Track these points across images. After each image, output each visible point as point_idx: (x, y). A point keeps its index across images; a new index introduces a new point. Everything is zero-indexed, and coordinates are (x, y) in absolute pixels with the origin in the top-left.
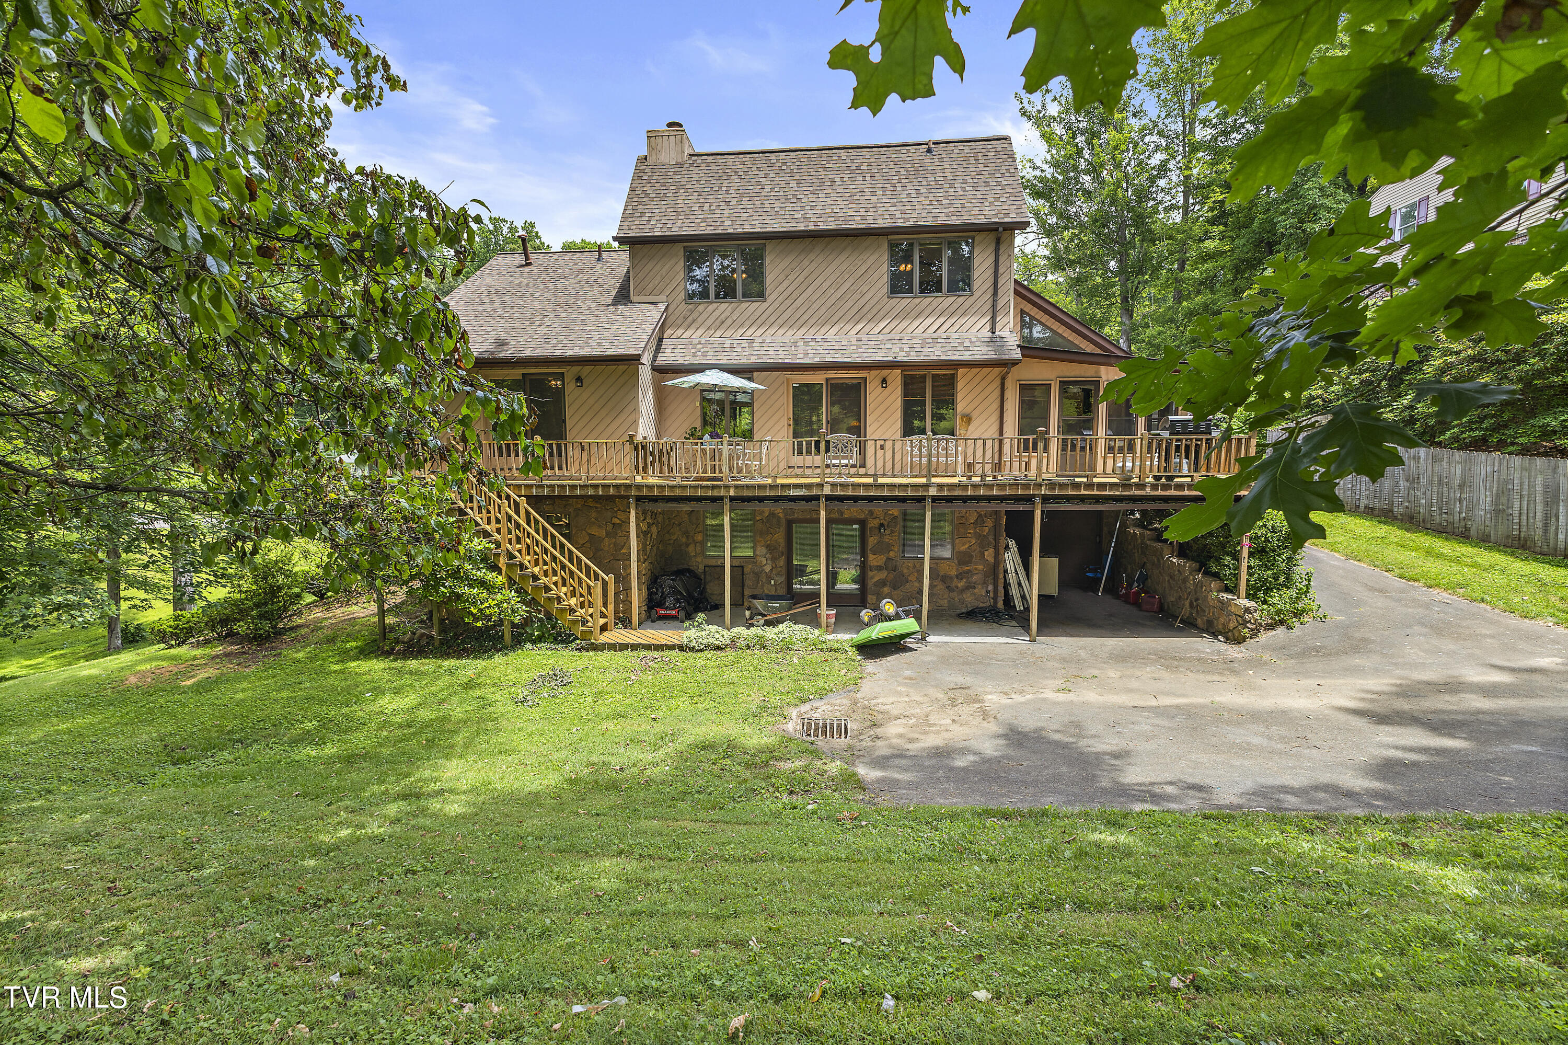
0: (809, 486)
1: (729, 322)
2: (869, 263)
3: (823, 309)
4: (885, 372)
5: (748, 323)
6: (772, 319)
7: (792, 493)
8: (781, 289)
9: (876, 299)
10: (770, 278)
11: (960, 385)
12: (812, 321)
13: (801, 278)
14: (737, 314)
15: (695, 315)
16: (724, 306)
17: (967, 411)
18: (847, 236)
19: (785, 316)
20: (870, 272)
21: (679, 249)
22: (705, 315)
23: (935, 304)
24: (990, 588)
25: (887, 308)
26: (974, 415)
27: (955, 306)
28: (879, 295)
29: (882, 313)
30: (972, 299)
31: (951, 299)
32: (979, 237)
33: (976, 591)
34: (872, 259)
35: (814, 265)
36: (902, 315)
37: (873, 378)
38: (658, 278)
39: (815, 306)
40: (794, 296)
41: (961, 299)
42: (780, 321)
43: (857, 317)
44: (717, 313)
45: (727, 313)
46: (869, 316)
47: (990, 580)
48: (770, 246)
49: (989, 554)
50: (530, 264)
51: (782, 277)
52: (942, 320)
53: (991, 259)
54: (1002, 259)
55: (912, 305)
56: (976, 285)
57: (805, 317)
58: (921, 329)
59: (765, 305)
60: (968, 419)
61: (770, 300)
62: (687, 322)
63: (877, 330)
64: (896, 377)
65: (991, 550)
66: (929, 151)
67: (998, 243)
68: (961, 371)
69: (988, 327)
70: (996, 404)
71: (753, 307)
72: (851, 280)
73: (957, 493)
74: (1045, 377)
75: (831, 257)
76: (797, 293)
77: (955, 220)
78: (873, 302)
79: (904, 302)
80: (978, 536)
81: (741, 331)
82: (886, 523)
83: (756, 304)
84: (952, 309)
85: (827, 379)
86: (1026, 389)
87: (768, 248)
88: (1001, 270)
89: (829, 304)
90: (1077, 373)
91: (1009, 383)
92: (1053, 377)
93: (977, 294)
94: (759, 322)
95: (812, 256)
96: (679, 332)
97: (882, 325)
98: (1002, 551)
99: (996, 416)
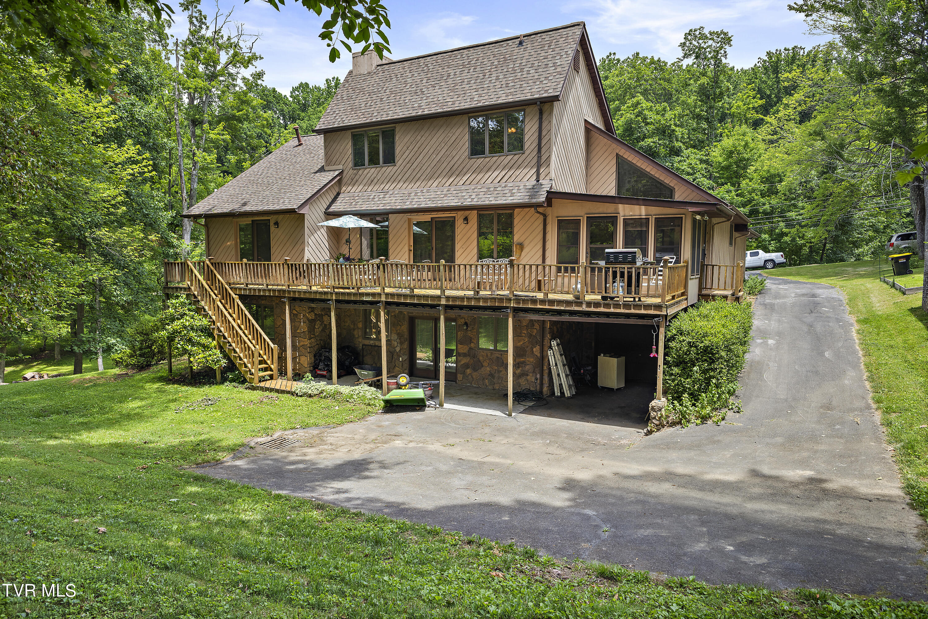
0: (373, 295)
1: (376, 180)
2: (457, 134)
3: (429, 169)
4: (467, 213)
5: (386, 181)
6: (399, 178)
7: (365, 299)
8: (404, 157)
9: (461, 160)
10: (398, 149)
11: (516, 221)
12: (423, 178)
13: (416, 149)
14: (380, 175)
15: (357, 177)
16: (373, 170)
17: (521, 240)
18: (443, 116)
19: (407, 175)
20: (458, 141)
21: (349, 134)
22: (362, 177)
23: (499, 162)
24: (538, 376)
25: (468, 166)
26: (526, 244)
27: (512, 162)
28: (463, 157)
29: (465, 170)
30: (524, 156)
31: (510, 157)
32: (529, 109)
33: (529, 377)
34: (459, 131)
35: (424, 138)
36: (478, 170)
37: (459, 216)
38: (338, 154)
39: (425, 168)
40: (412, 161)
41: (517, 157)
42: (404, 179)
43: (450, 174)
44: (369, 175)
45: (374, 175)
46: (457, 173)
47: (537, 370)
48: (398, 127)
49: (537, 350)
50: (301, 144)
51: (405, 148)
52: (503, 173)
53: (536, 126)
54: (544, 125)
55: (484, 163)
56: (526, 147)
57: (419, 175)
58: (490, 180)
59: (396, 168)
60: (521, 246)
61: (398, 164)
62: (353, 182)
63: (461, 182)
64: (473, 216)
65: (538, 347)
66: (521, 43)
67: (541, 113)
68: (517, 211)
69: (535, 177)
70: (541, 236)
71: (389, 170)
72: (446, 148)
73: (458, 303)
74: (577, 214)
75: (434, 132)
76: (414, 159)
77: (510, 99)
78: (459, 162)
79: (479, 161)
80: (530, 336)
81: (382, 186)
82: (469, 322)
83: (391, 168)
84: (510, 165)
85: (432, 218)
86: (562, 224)
87: (397, 130)
88: (544, 133)
89: (433, 165)
90: (601, 210)
91: (549, 220)
92: (582, 214)
93: (527, 153)
94: (392, 180)
95: (422, 133)
96: (350, 188)
97: (465, 178)
98: (546, 348)
99: (540, 245)
